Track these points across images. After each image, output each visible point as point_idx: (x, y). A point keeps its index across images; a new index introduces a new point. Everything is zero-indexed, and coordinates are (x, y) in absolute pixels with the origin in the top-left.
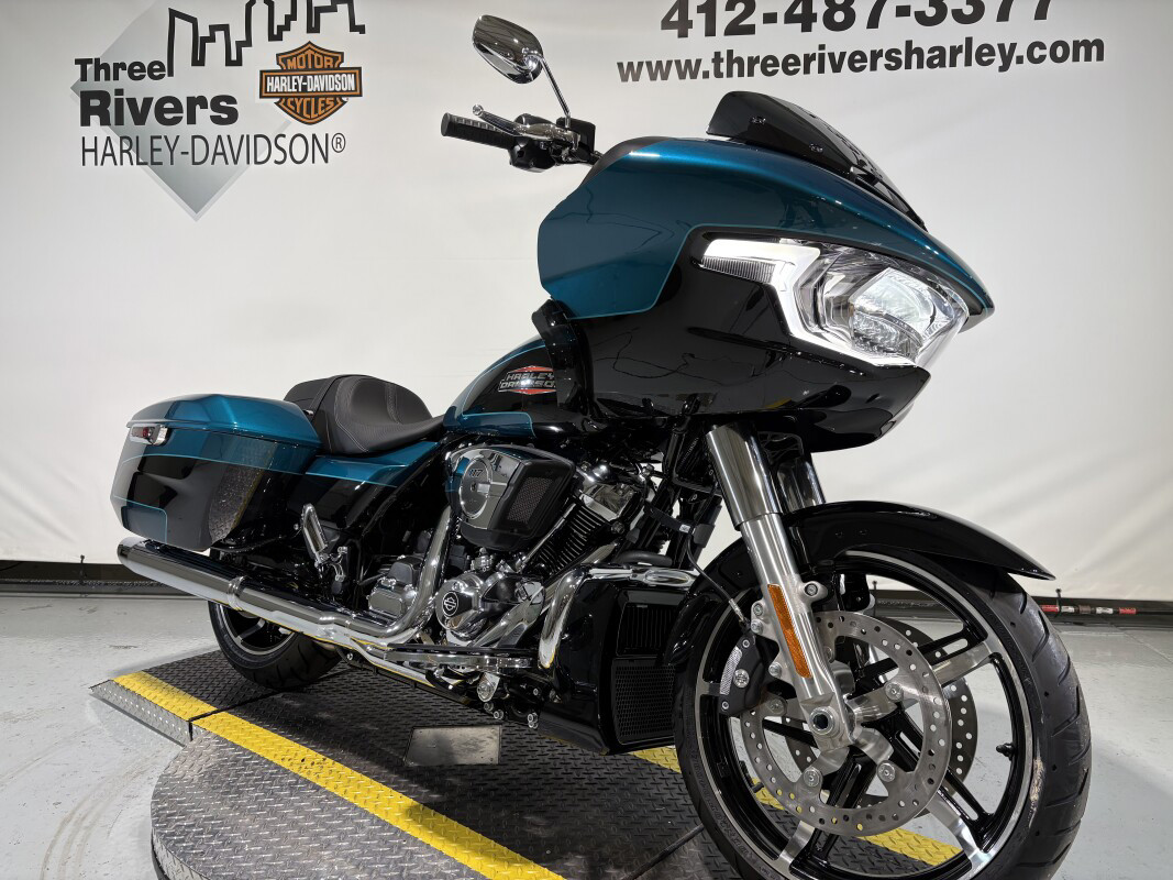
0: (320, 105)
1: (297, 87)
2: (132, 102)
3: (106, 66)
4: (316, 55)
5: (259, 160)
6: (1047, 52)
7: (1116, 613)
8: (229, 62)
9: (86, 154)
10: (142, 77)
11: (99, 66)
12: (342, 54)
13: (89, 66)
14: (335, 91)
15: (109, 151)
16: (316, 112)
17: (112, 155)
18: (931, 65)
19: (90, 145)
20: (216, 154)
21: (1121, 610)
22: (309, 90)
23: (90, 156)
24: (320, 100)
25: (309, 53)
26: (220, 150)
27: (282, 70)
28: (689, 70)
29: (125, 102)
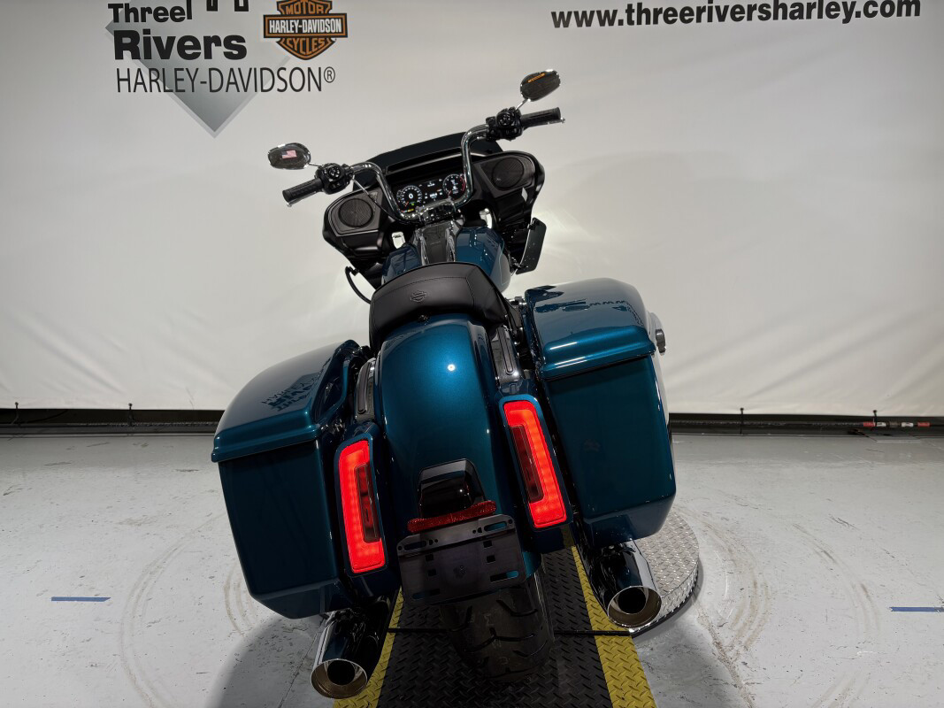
0: (314, 44)
1: (294, 29)
2: (158, 40)
3: (135, 10)
4: (310, 3)
5: (264, 88)
6: (878, 9)
7: (915, 426)
8: (238, 8)
9: (121, 82)
10: (165, 20)
11: (128, 10)
13: (120, 10)
14: (325, 33)
15: (140, 80)
16: (310, 49)
17: (143, 83)
18: (793, 17)
19: (124, 75)
20: (229, 83)
21: (919, 424)
22: (304, 31)
23: (124, 84)
24: (314, 39)
25: (304, 1)
26: (232, 80)
27: (282, 15)
28: (608, 18)
29: (152, 40)
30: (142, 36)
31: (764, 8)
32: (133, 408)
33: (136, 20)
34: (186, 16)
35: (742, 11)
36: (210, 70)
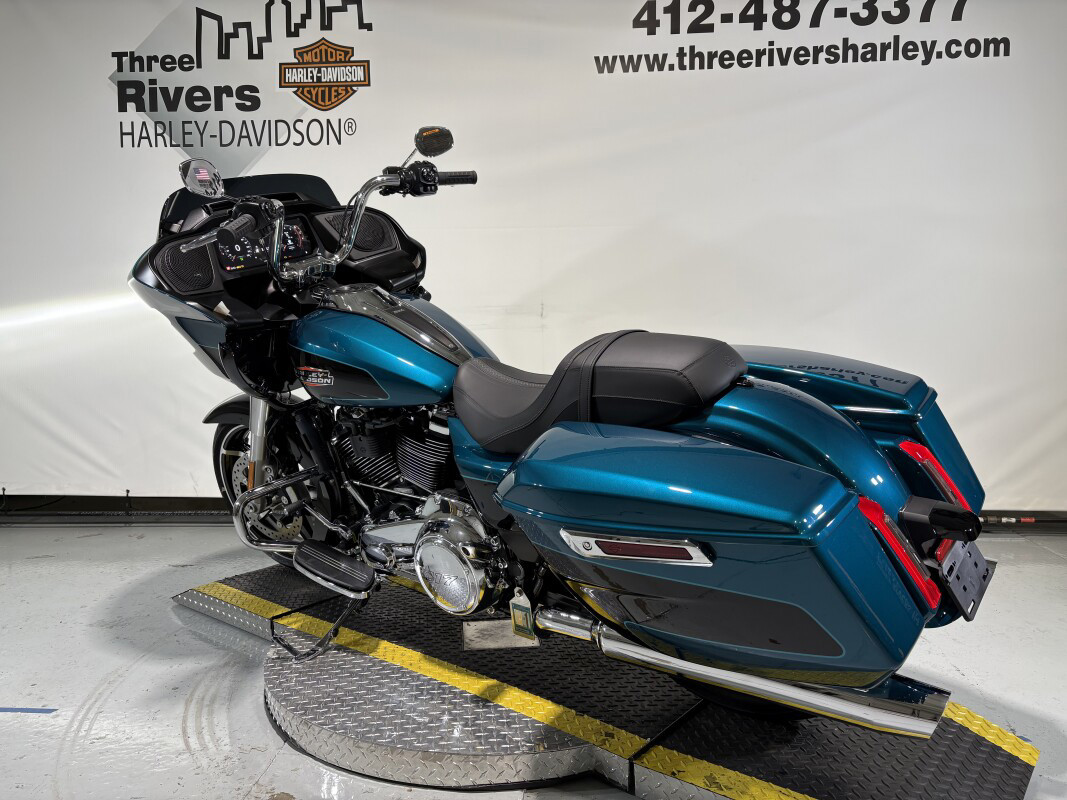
0: (333, 94)
1: (312, 78)
2: (165, 91)
3: (140, 59)
4: (329, 50)
5: (279, 142)
6: (962, 48)
7: (1018, 521)
8: (251, 56)
9: (124, 137)
10: (173, 69)
11: (134, 58)
12: (352, 48)
13: (124, 59)
14: (346, 81)
15: (144, 134)
16: (330, 100)
17: (148, 138)
18: (865, 59)
19: (127, 129)
20: (241, 137)
21: (1023, 520)
22: (323, 80)
23: (127, 139)
24: (333, 89)
25: (323, 47)
26: (244, 133)
27: (299, 63)
28: (657, 63)
29: (158, 91)
30: (147, 87)
31: (832, 50)
32: (130, 495)
33: (142, 69)
34: (195, 65)
35: (807, 54)
36: (221, 122)
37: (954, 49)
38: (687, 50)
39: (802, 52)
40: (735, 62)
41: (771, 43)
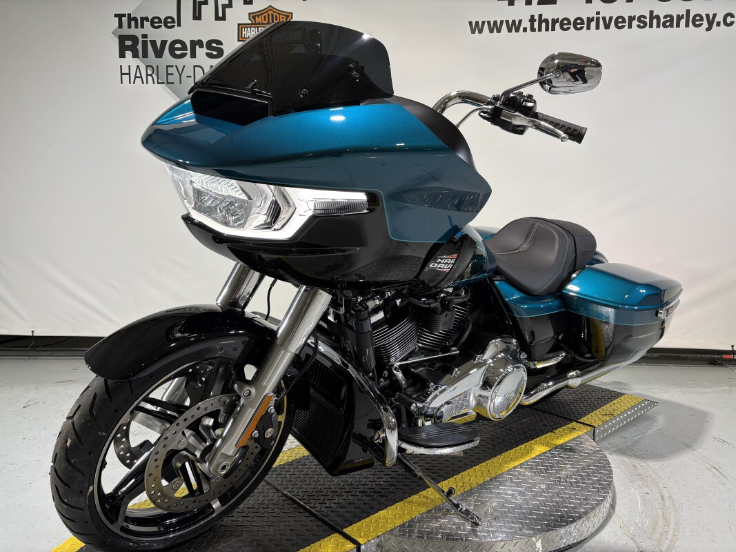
2: (153, 43)
3: (135, 19)
4: (275, 14)
8: (217, 18)
9: (123, 76)
10: (160, 27)
11: (130, 19)
12: (292, 13)
13: (124, 19)
15: (138, 75)
17: (141, 77)
18: (665, 26)
19: (125, 70)
25: (270, 12)
27: (252, 24)
28: (514, 26)
29: (149, 42)
30: (141, 39)
31: (642, 19)
33: (136, 27)
34: (176, 24)
35: (624, 21)
36: (195, 66)
37: (729, 20)
38: (536, 17)
39: (620, 20)
40: (572, 26)
41: (598, 13)
